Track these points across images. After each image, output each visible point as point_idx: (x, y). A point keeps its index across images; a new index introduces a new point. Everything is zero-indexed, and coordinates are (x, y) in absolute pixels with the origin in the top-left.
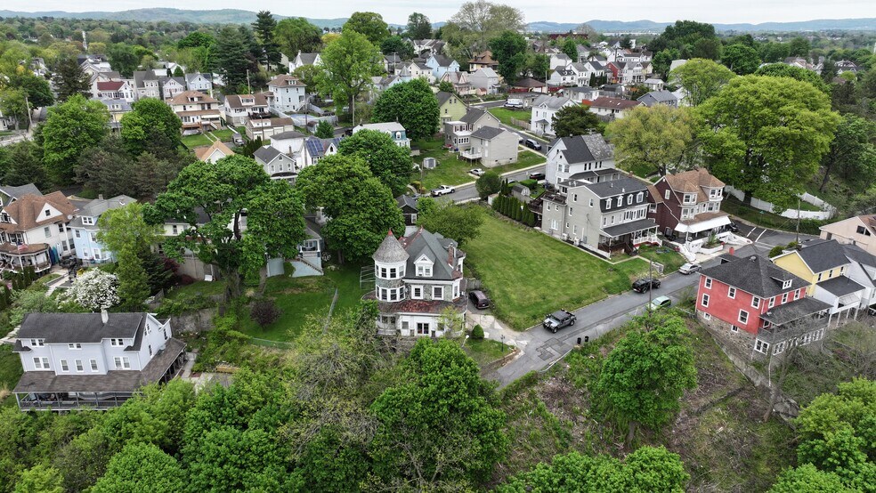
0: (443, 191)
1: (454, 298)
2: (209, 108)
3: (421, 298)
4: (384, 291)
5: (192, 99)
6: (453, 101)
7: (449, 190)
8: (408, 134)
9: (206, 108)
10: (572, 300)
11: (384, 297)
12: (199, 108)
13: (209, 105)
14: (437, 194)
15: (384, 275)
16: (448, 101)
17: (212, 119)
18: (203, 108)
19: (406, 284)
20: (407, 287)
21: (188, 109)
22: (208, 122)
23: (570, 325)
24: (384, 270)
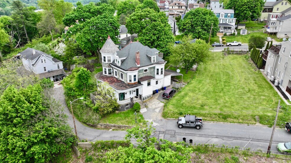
0: (232, 44)
1: (128, 82)
2: (181, 8)
3: (117, 77)
4: (105, 69)
5: (176, 4)
6: (284, 3)
7: (237, 44)
8: (236, 15)
9: (180, 8)
10: (220, 114)
11: (106, 73)
12: (177, 8)
13: (181, 7)
14: (228, 44)
15: (105, 61)
16: (281, 3)
17: (181, 12)
18: (179, 8)
19: (112, 67)
20: (113, 69)
21: (174, 8)
22: (178, 13)
23: (195, 128)
24: (105, 57)
